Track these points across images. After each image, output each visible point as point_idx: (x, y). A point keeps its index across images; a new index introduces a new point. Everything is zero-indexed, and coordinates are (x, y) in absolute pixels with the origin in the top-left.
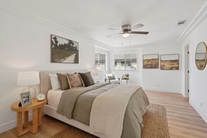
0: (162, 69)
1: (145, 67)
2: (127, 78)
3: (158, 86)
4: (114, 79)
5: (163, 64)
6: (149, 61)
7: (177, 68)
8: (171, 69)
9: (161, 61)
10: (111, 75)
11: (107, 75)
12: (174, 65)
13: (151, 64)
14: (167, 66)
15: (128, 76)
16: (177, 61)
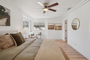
0: (56, 30)
1: (49, 29)
2: (40, 34)
3: (54, 37)
4: (34, 35)
5: (56, 27)
6: (50, 26)
7: (61, 29)
8: (59, 30)
9: (55, 26)
10: (32, 33)
11: (30, 33)
12: (60, 28)
13: (51, 28)
14: (58, 28)
15: (41, 33)
16: (61, 26)
